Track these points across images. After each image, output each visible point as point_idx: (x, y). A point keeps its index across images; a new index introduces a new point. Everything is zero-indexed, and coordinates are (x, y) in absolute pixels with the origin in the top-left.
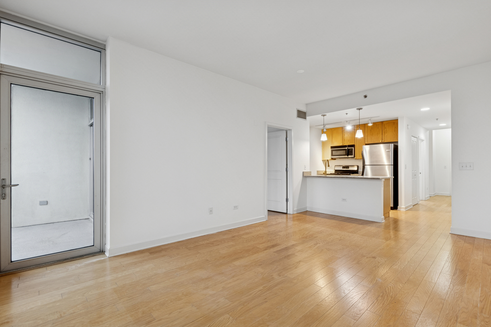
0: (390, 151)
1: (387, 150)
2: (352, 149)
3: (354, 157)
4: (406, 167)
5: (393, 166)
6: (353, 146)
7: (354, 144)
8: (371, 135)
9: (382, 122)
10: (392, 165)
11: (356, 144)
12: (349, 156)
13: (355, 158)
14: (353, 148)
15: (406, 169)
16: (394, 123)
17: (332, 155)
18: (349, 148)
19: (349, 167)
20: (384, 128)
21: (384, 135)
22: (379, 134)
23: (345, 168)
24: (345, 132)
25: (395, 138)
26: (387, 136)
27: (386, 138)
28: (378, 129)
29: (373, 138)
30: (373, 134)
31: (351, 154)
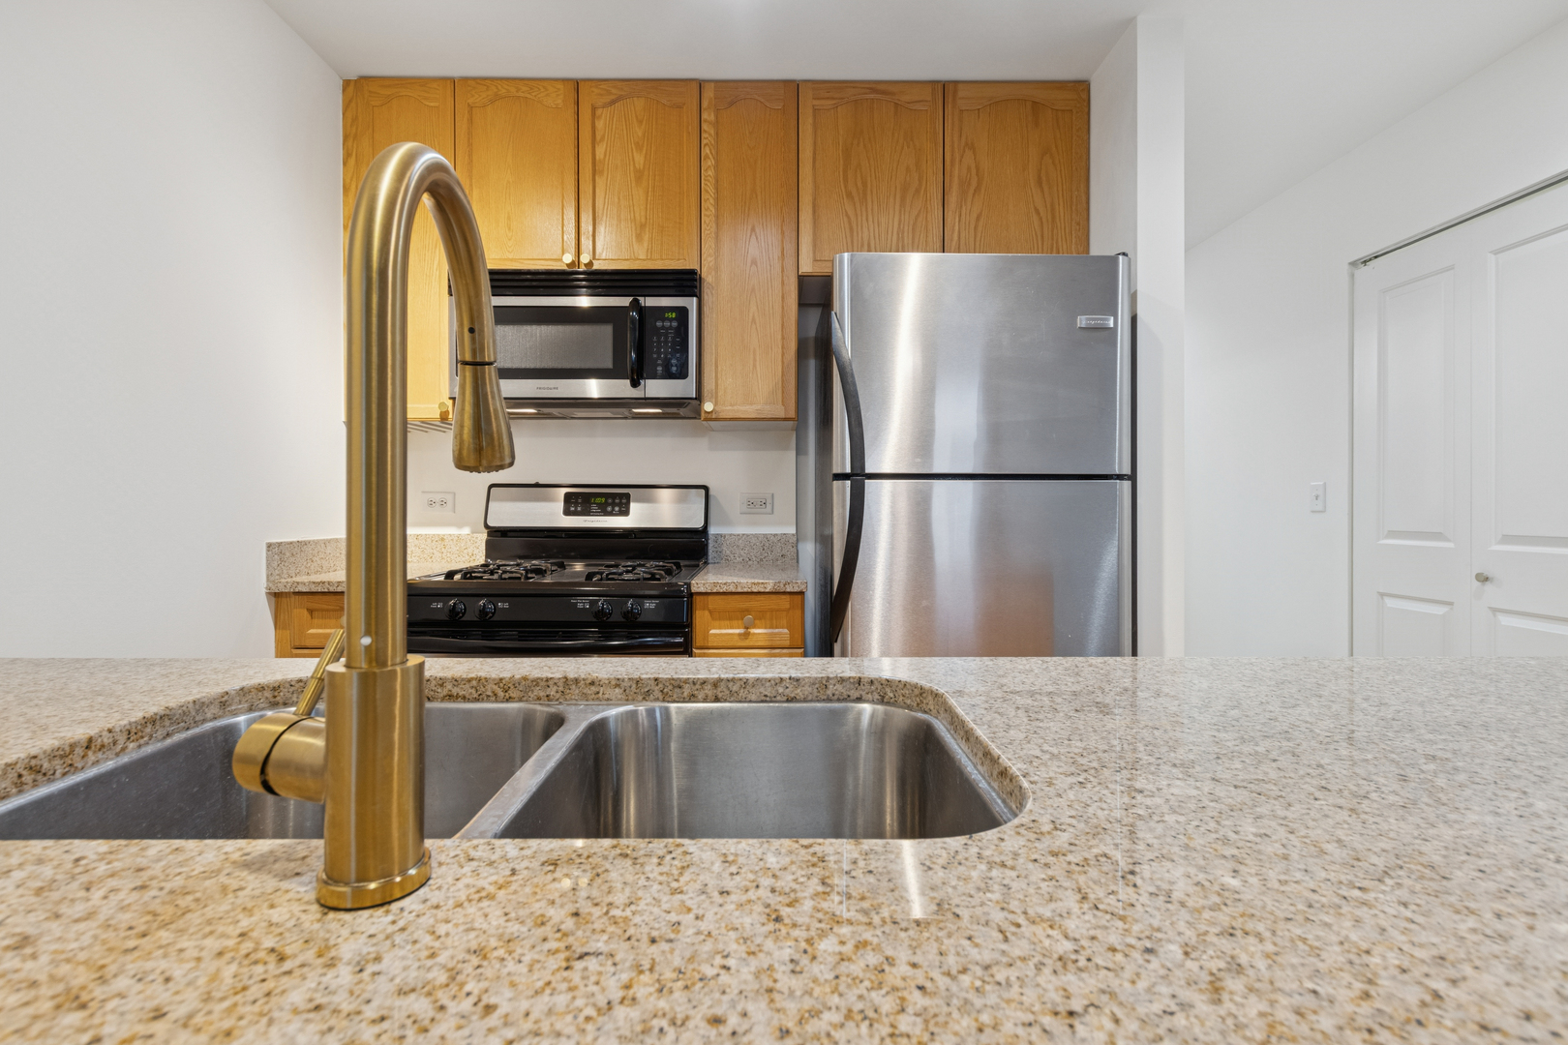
0: (1115, 329)
1: (1087, 321)
2: (683, 312)
5: (1127, 486)
6: (686, 282)
8: (849, 195)
9: (945, 90)
11: (717, 269)
12: (656, 388)
13: (706, 408)
14: (691, 303)
18: (650, 302)
19: (628, 496)
20: (956, 146)
21: (961, 207)
22: (917, 191)
23: (594, 508)
24: (598, 137)
25: (1043, 244)
26: (981, 223)
27: (975, 233)
28: (908, 147)
29: (865, 230)
30: (869, 192)
31: (674, 361)
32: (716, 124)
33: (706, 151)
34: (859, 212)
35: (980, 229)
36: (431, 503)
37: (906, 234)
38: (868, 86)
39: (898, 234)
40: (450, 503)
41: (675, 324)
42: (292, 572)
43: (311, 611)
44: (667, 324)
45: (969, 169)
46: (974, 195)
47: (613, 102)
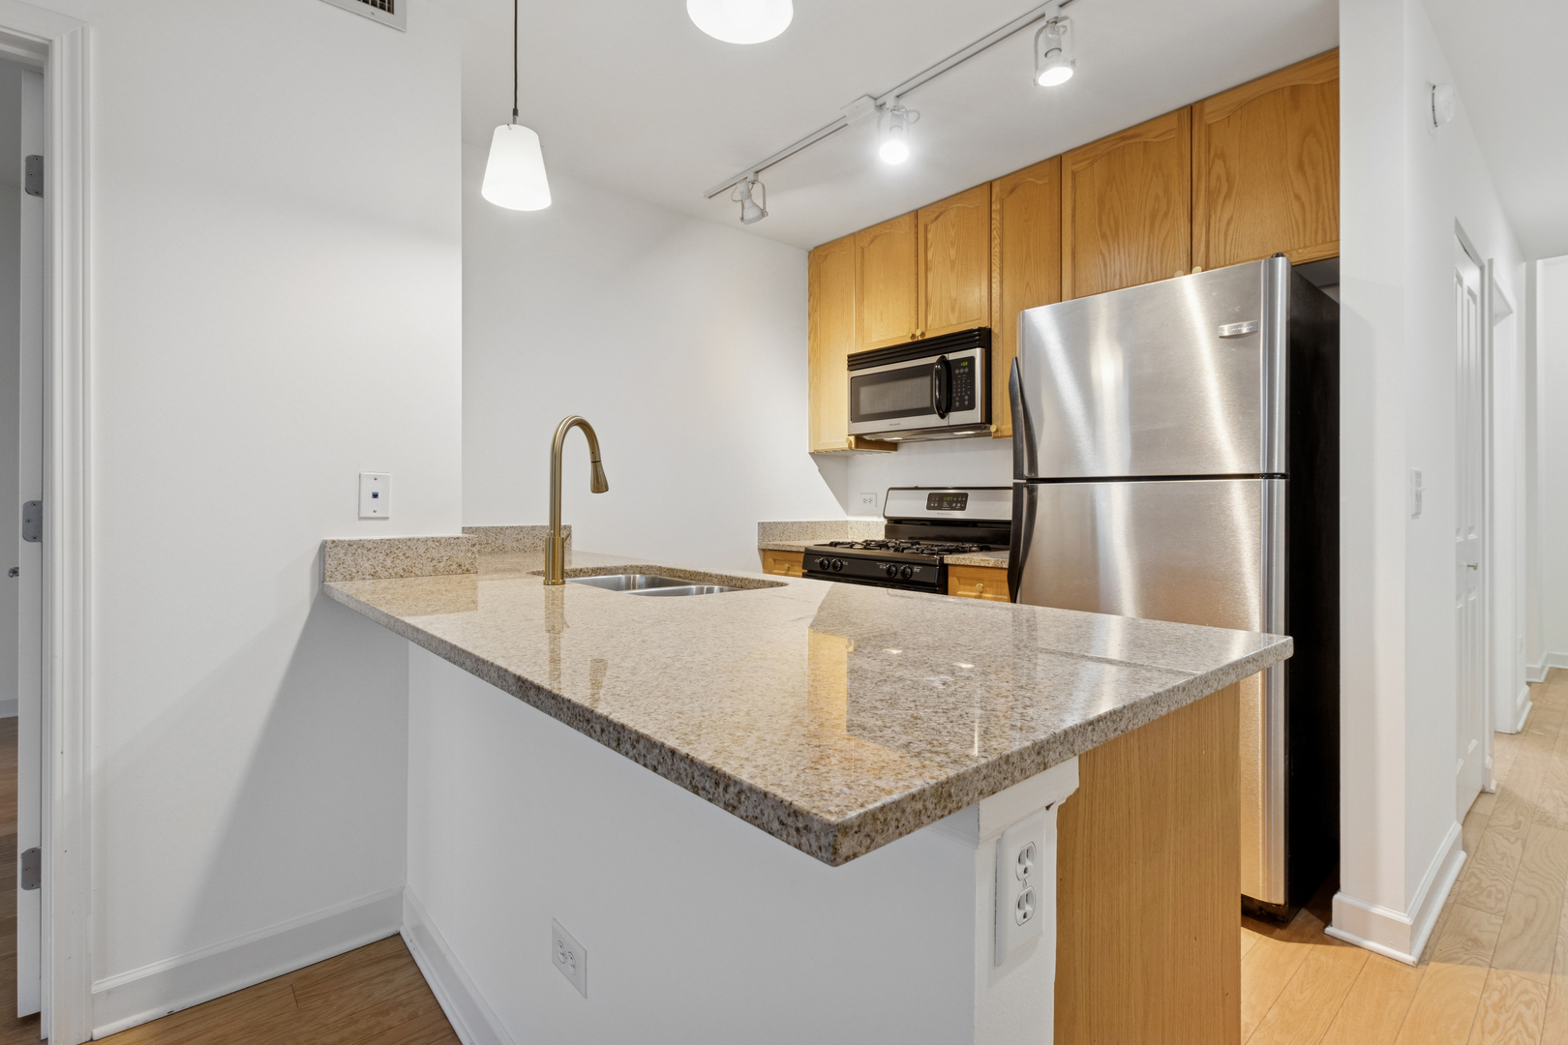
0: (1254, 332)
1: (1227, 330)
2: (971, 360)
3: (988, 417)
4: (1418, 497)
5: (1280, 485)
6: (981, 338)
7: (985, 324)
8: (1104, 236)
9: (1190, 112)
10: (1270, 476)
12: (956, 418)
13: (993, 428)
14: (977, 353)
15: (1416, 514)
16: (1295, 90)
17: (856, 416)
18: (951, 356)
19: (966, 495)
20: (1203, 161)
21: (1210, 216)
22: (1166, 215)
23: (945, 504)
24: (929, 245)
25: (1305, 230)
26: (1232, 227)
27: (1226, 240)
28: (1157, 177)
29: (1117, 262)
30: (1120, 228)
31: (966, 397)
32: (1002, 211)
33: (994, 233)
34: (1112, 248)
35: (1231, 232)
36: (865, 501)
37: (1154, 256)
38: (1118, 137)
39: (1147, 259)
40: (874, 501)
41: (967, 370)
42: (771, 539)
43: (775, 560)
44: (962, 371)
45: (1219, 178)
46: (1224, 201)
47: (937, 218)
